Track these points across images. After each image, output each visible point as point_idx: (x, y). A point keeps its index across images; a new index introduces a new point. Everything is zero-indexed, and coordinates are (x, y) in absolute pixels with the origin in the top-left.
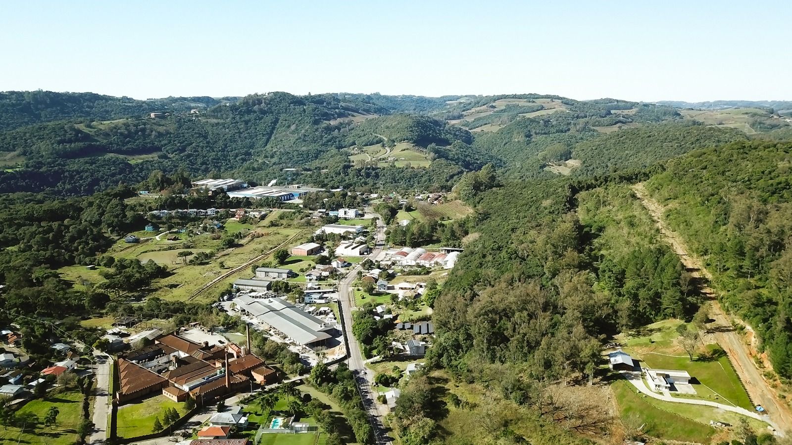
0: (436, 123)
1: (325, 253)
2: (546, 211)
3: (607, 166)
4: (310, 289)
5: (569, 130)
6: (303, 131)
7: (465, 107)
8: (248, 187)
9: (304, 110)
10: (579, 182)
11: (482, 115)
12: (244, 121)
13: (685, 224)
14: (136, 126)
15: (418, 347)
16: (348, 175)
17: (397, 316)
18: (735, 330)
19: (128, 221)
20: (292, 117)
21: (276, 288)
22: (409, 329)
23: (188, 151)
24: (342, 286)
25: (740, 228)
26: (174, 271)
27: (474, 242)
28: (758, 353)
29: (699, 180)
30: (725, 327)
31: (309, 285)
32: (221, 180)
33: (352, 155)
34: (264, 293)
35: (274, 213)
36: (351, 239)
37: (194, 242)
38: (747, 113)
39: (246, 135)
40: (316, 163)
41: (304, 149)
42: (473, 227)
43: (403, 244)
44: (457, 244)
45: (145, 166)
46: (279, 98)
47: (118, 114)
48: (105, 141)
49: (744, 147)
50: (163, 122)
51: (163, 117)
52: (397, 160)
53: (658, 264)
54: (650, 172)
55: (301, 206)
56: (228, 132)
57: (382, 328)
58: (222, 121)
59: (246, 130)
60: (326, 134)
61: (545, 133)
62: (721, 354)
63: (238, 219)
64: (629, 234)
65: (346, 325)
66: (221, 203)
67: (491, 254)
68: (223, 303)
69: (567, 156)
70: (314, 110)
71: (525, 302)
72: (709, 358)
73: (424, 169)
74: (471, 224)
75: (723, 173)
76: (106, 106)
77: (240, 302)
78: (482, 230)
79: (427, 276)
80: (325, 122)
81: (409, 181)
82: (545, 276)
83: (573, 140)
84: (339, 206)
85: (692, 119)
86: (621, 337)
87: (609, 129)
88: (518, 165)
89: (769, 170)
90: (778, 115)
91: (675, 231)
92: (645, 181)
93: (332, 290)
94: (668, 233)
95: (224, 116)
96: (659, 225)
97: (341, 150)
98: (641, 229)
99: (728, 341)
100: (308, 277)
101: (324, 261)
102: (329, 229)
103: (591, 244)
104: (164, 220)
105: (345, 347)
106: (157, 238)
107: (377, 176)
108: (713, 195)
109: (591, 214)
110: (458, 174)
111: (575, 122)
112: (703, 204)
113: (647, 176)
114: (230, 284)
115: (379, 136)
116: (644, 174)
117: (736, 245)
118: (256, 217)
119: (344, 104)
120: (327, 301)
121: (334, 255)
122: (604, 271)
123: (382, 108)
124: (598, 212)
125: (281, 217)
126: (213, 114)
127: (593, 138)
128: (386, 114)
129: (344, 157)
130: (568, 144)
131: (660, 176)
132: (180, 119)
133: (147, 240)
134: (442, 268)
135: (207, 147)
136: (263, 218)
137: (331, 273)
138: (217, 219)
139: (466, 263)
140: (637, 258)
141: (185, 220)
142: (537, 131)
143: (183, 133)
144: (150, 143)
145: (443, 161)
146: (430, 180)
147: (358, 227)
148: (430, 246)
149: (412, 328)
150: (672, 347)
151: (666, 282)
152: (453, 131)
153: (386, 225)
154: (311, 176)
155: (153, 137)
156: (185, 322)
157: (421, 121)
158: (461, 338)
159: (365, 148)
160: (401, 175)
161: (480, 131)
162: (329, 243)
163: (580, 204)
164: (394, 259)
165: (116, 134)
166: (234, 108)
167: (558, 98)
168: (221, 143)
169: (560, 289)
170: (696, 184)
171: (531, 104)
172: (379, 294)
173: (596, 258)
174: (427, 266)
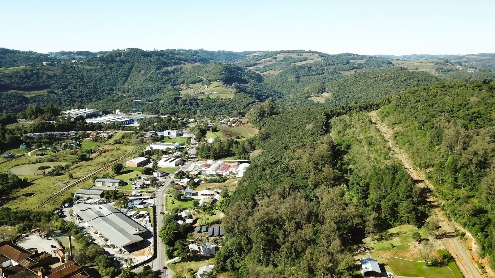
0: (239, 69)
1: (150, 166)
2: (309, 134)
3: (348, 97)
4: (134, 196)
5: (324, 73)
6: (149, 74)
7: (258, 58)
8: (103, 114)
9: (151, 61)
10: (332, 111)
11: (269, 63)
12: (109, 68)
13: (408, 143)
14: (32, 71)
15: (210, 249)
16: (177, 104)
17: (197, 219)
18: (457, 235)
19: (6, 142)
20: (142, 65)
21: (107, 196)
22: (205, 232)
23: (70, 88)
24: (159, 193)
25: (451, 149)
26: (34, 182)
27: (258, 157)
28: (479, 258)
29: (416, 110)
30: (450, 233)
31: (133, 193)
32: (83, 110)
33: (182, 90)
34: (98, 200)
35: (118, 134)
36: (171, 153)
37: (56, 157)
38: (432, 62)
39: (111, 77)
40: (157, 96)
41: (150, 86)
42: (258, 144)
43: (208, 157)
44: (247, 157)
45: (37, 99)
46: (134, 52)
47: (22, 62)
48: (8, 81)
49: (445, 86)
50: (52, 68)
51: (52, 65)
52: (211, 94)
53: (394, 180)
54: (380, 104)
55: (138, 128)
56: (98, 75)
57: (183, 232)
58: (94, 68)
59: (111, 74)
60: (165, 76)
61: (308, 76)
62: (450, 259)
63: (92, 139)
64: (369, 151)
65: (157, 227)
66: (80, 127)
67: (269, 168)
68: (64, 210)
69: (323, 90)
70: (157, 60)
71: (293, 213)
72: (440, 263)
73: (229, 99)
74: (257, 142)
75: (433, 105)
76: (14, 57)
77: (77, 209)
78: (265, 146)
79: (223, 184)
80: (164, 68)
81: (219, 108)
82: (308, 187)
83: (327, 80)
84: (164, 128)
85: (400, 66)
86: (368, 241)
87: (349, 72)
88: (292, 96)
89: (465, 103)
90: (451, 63)
91: (402, 148)
92: (377, 109)
93: (150, 197)
94: (397, 150)
95: (96, 64)
96: (390, 144)
97: (175, 87)
98: (377, 147)
99: (453, 246)
100: (134, 186)
101: (148, 172)
102: (156, 146)
103: (342, 159)
104: (36, 140)
105: (153, 248)
106: (29, 154)
107: (197, 104)
108: (427, 122)
109: (341, 135)
110: (252, 103)
111: (327, 68)
112: (420, 128)
113: (378, 106)
114: (72, 193)
115: (201, 77)
116: (376, 105)
117: (452, 164)
118: (104, 137)
119: (178, 56)
120: (146, 206)
121: (156, 167)
122: (353, 184)
123: (204, 59)
124: (346, 133)
125: (123, 137)
126: (88, 63)
127: (339, 79)
128: (207, 63)
129: (176, 92)
130: (323, 82)
131: (387, 107)
132: (64, 67)
133: (21, 156)
134: (235, 177)
135: (83, 85)
136: (110, 137)
137: (152, 182)
138: (76, 139)
139: (251, 175)
140: (378, 174)
141: (52, 140)
142: (304, 74)
143: (66, 76)
144: (42, 83)
145: (242, 94)
146: (233, 107)
147: (177, 144)
148: (228, 159)
149: (207, 230)
150: (409, 251)
151: (401, 194)
152: (250, 74)
153: (197, 142)
154: (152, 105)
155: (44, 78)
156: (28, 229)
157: (228, 67)
158: (243, 243)
159: (191, 85)
160: (214, 104)
161: (267, 74)
162: (153, 157)
163: (333, 127)
164: (200, 169)
165: (17, 76)
166: (102, 59)
167: (317, 53)
168: (93, 82)
169: (320, 199)
170: (414, 113)
171: (299, 57)
172: (186, 200)
173: (346, 172)
174: (224, 174)
